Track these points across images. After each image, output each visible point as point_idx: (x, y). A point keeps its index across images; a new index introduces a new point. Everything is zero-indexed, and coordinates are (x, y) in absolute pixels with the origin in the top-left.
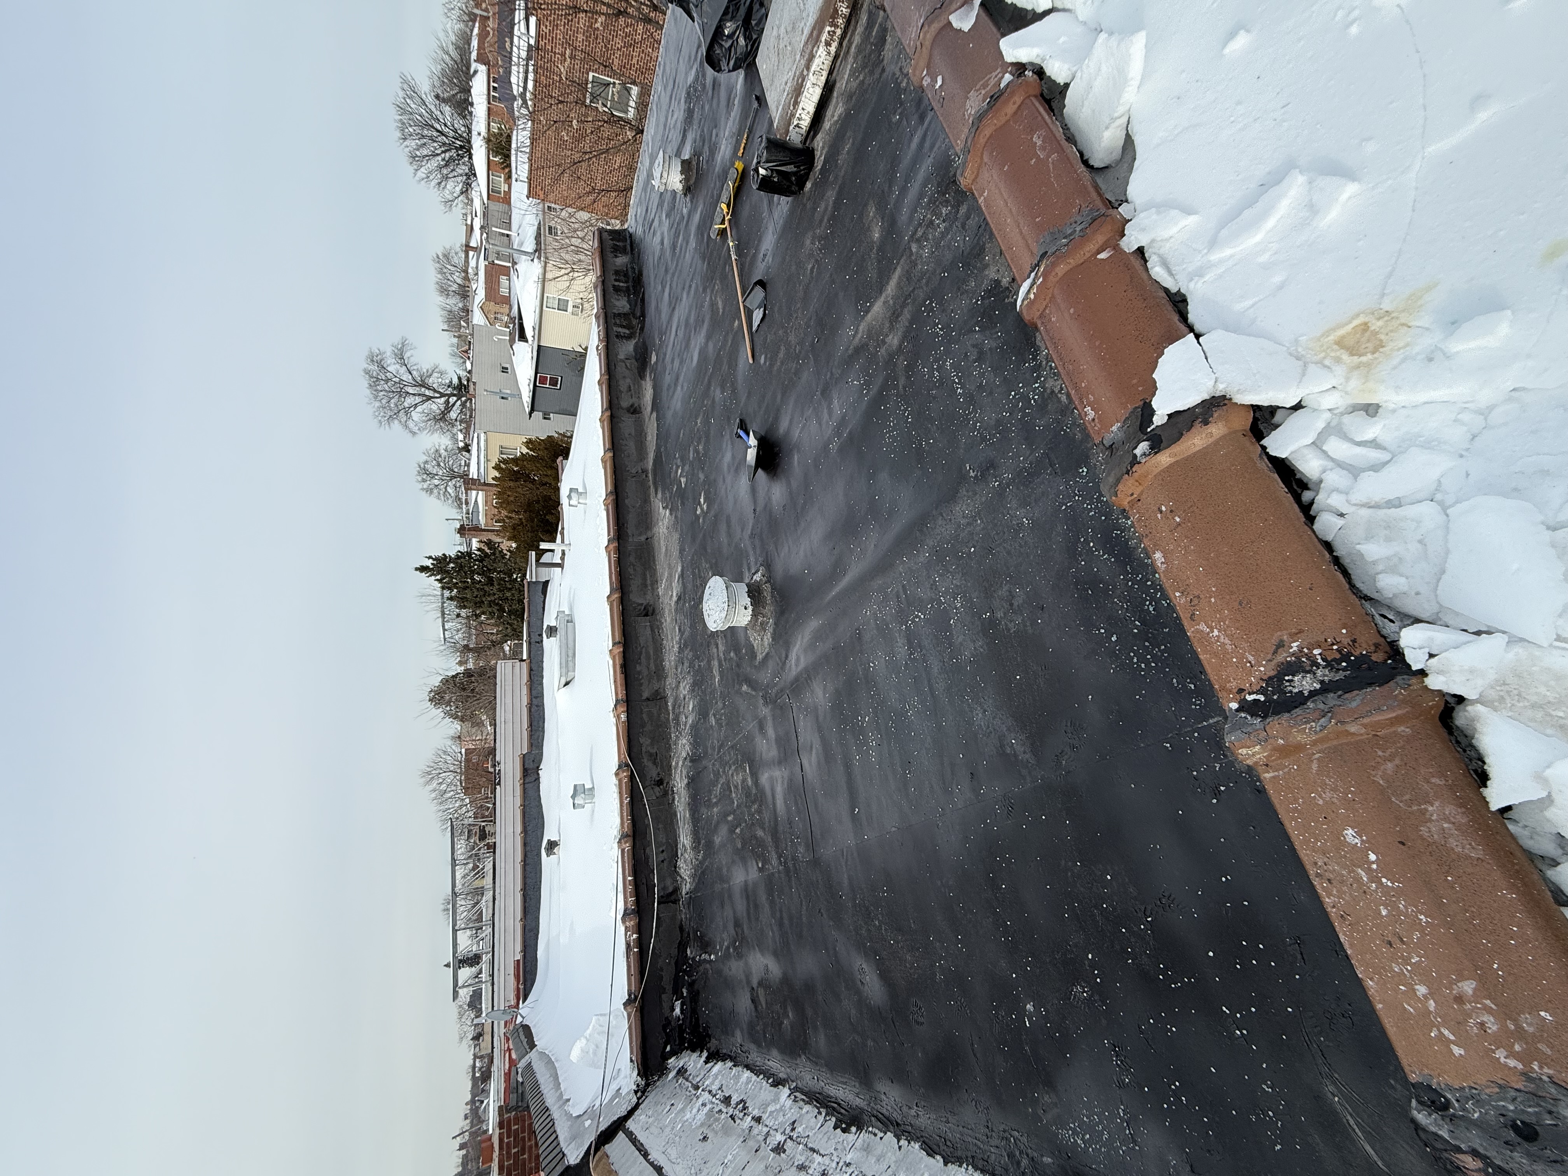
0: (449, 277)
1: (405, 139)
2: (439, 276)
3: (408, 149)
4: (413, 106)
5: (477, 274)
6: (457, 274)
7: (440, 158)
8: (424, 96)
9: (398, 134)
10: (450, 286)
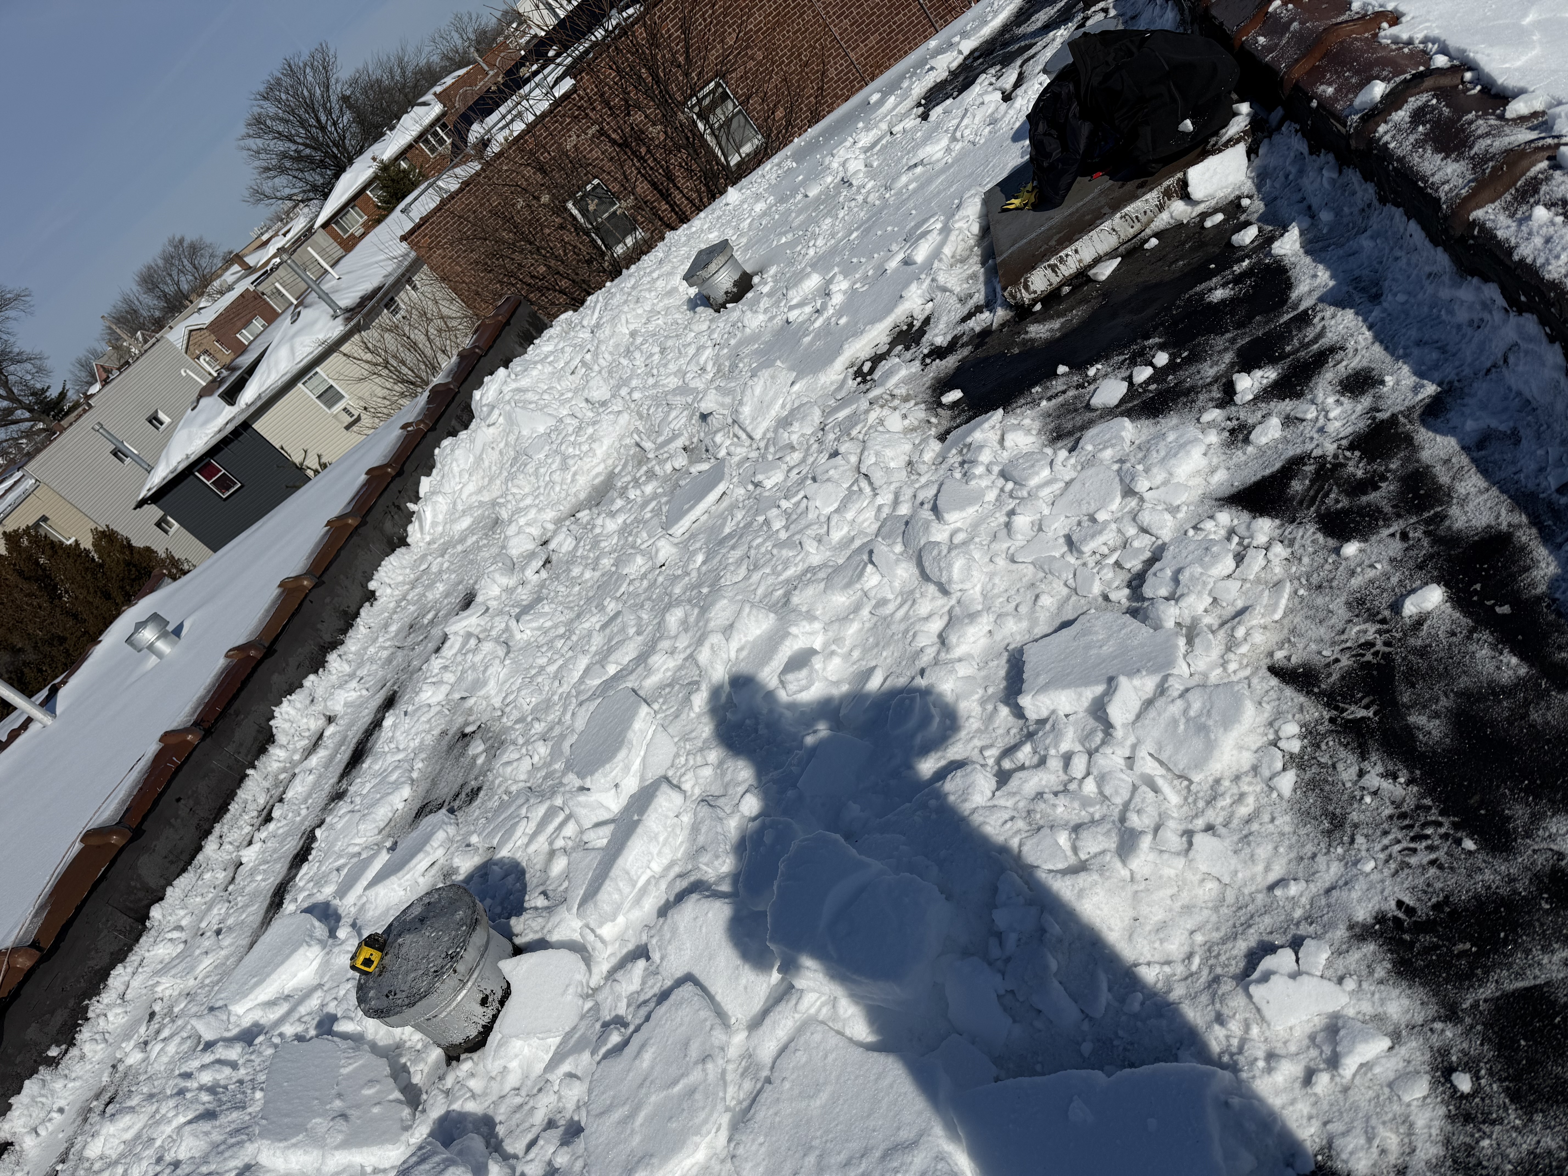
0: (174, 274)
1: (265, 98)
2: (160, 262)
3: (259, 110)
4: (310, 78)
5: (222, 293)
6: (190, 278)
7: (293, 147)
8: (333, 81)
9: (262, 88)
10: (166, 283)
